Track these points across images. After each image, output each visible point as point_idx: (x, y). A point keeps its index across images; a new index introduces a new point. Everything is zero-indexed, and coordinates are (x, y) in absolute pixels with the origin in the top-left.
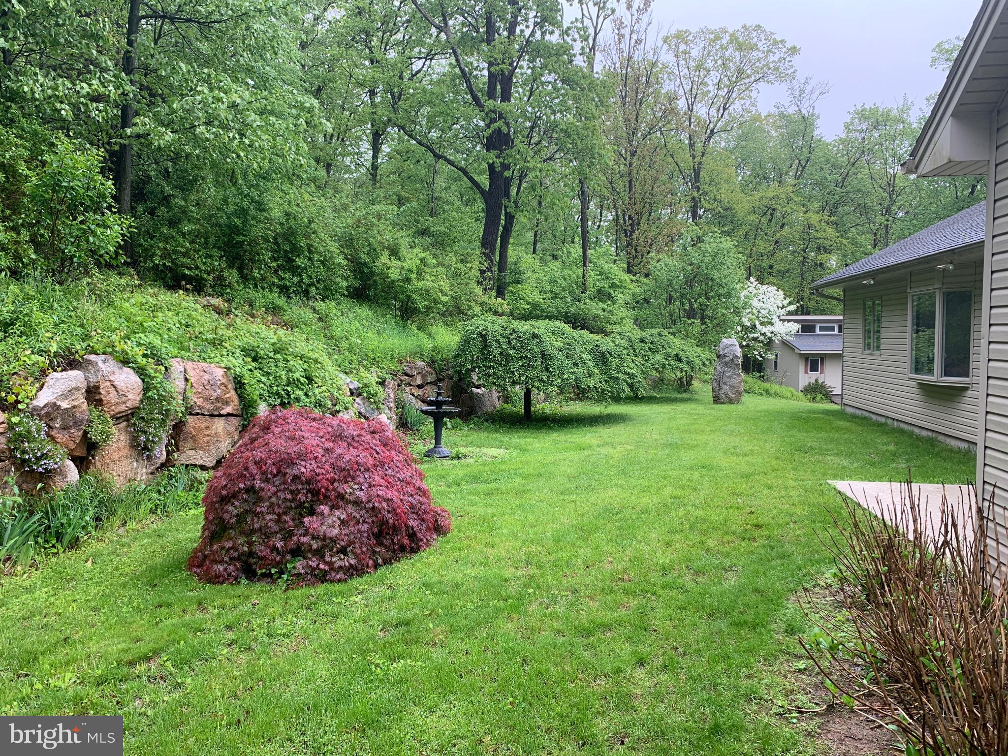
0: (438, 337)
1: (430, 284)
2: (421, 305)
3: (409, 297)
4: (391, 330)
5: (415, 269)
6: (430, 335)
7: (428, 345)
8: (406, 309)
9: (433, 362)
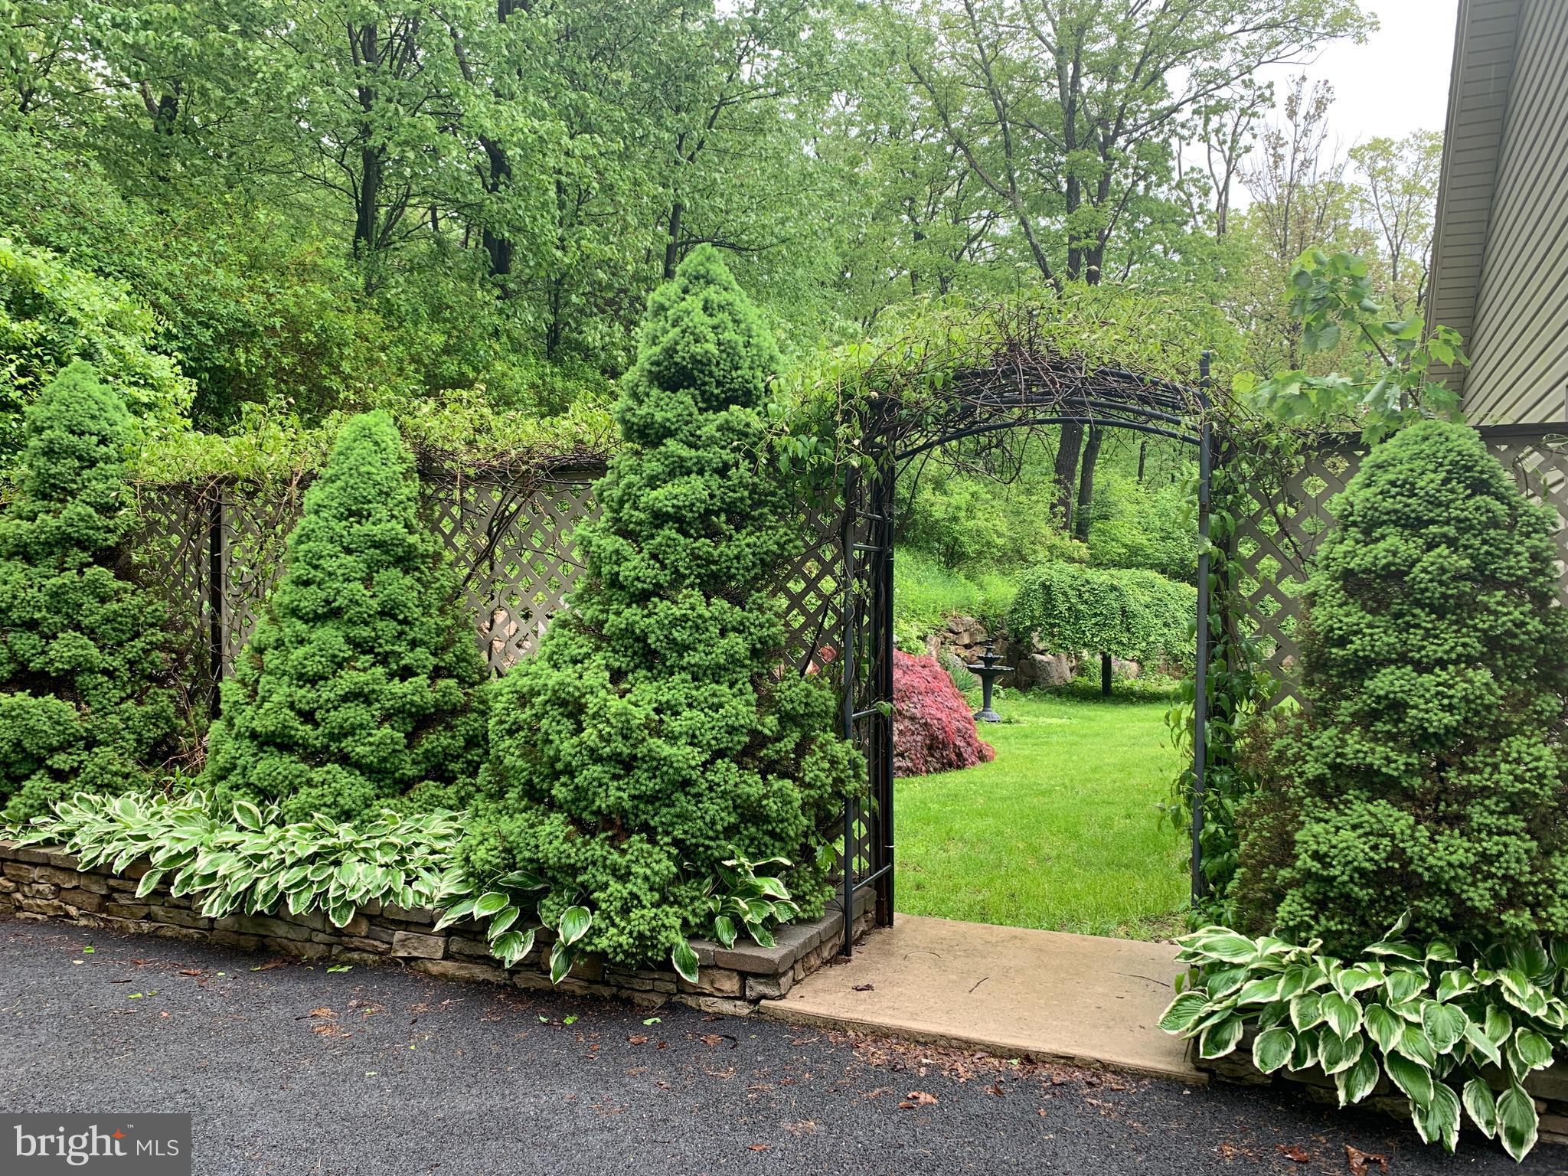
0: (991, 589)
1: (982, 523)
2: (971, 549)
3: (956, 539)
4: (935, 578)
5: (964, 506)
6: (981, 586)
7: (979, 597)
8: (952, 554)
9: (984, 618)
